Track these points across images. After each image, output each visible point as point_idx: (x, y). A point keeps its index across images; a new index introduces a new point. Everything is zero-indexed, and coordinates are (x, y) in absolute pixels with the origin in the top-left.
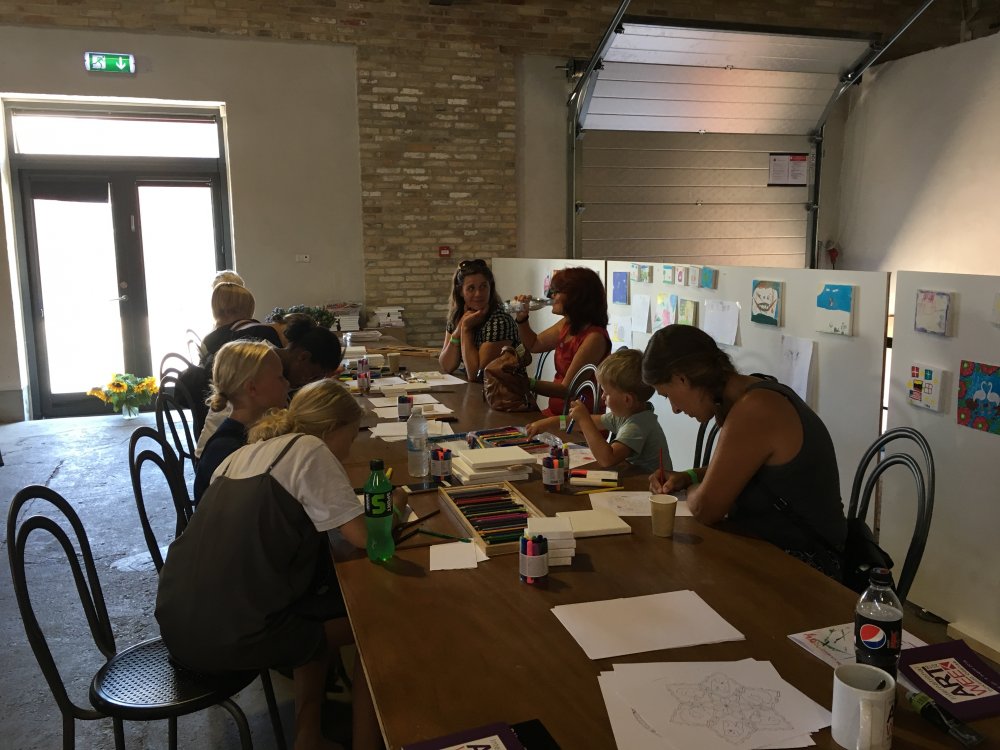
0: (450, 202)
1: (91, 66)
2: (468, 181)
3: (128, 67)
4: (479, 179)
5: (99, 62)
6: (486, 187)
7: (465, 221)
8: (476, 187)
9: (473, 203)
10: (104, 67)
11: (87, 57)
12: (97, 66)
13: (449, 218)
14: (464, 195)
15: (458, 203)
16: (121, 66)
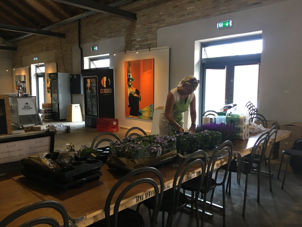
1: (219, 27)
3: (229, 25)
5: (220, 25)
10: (222, 26)
11: (218, 24)
12: (220, 26)
16: (227, 25)
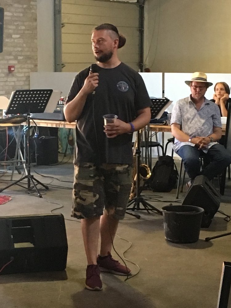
0: (12, 40)
2: (19, 28)
4: (23, 28)
6: (26, 32)
7: (18, 51)
8: (22, 32)
9: (21, 41)
13: (11, 49)
14: (18, 36)
15: (16, 41)
